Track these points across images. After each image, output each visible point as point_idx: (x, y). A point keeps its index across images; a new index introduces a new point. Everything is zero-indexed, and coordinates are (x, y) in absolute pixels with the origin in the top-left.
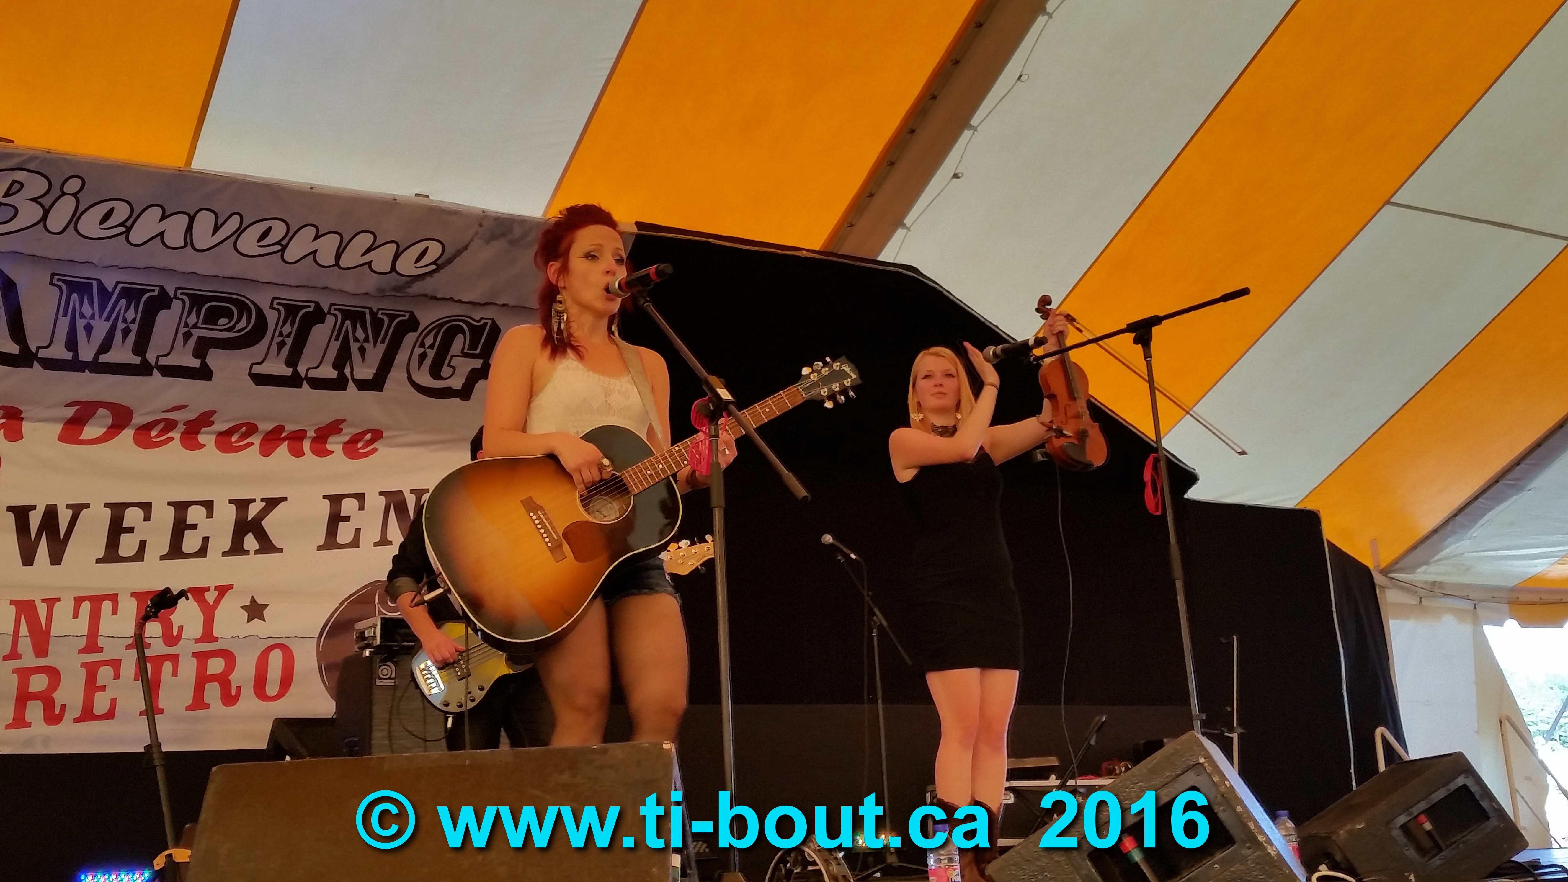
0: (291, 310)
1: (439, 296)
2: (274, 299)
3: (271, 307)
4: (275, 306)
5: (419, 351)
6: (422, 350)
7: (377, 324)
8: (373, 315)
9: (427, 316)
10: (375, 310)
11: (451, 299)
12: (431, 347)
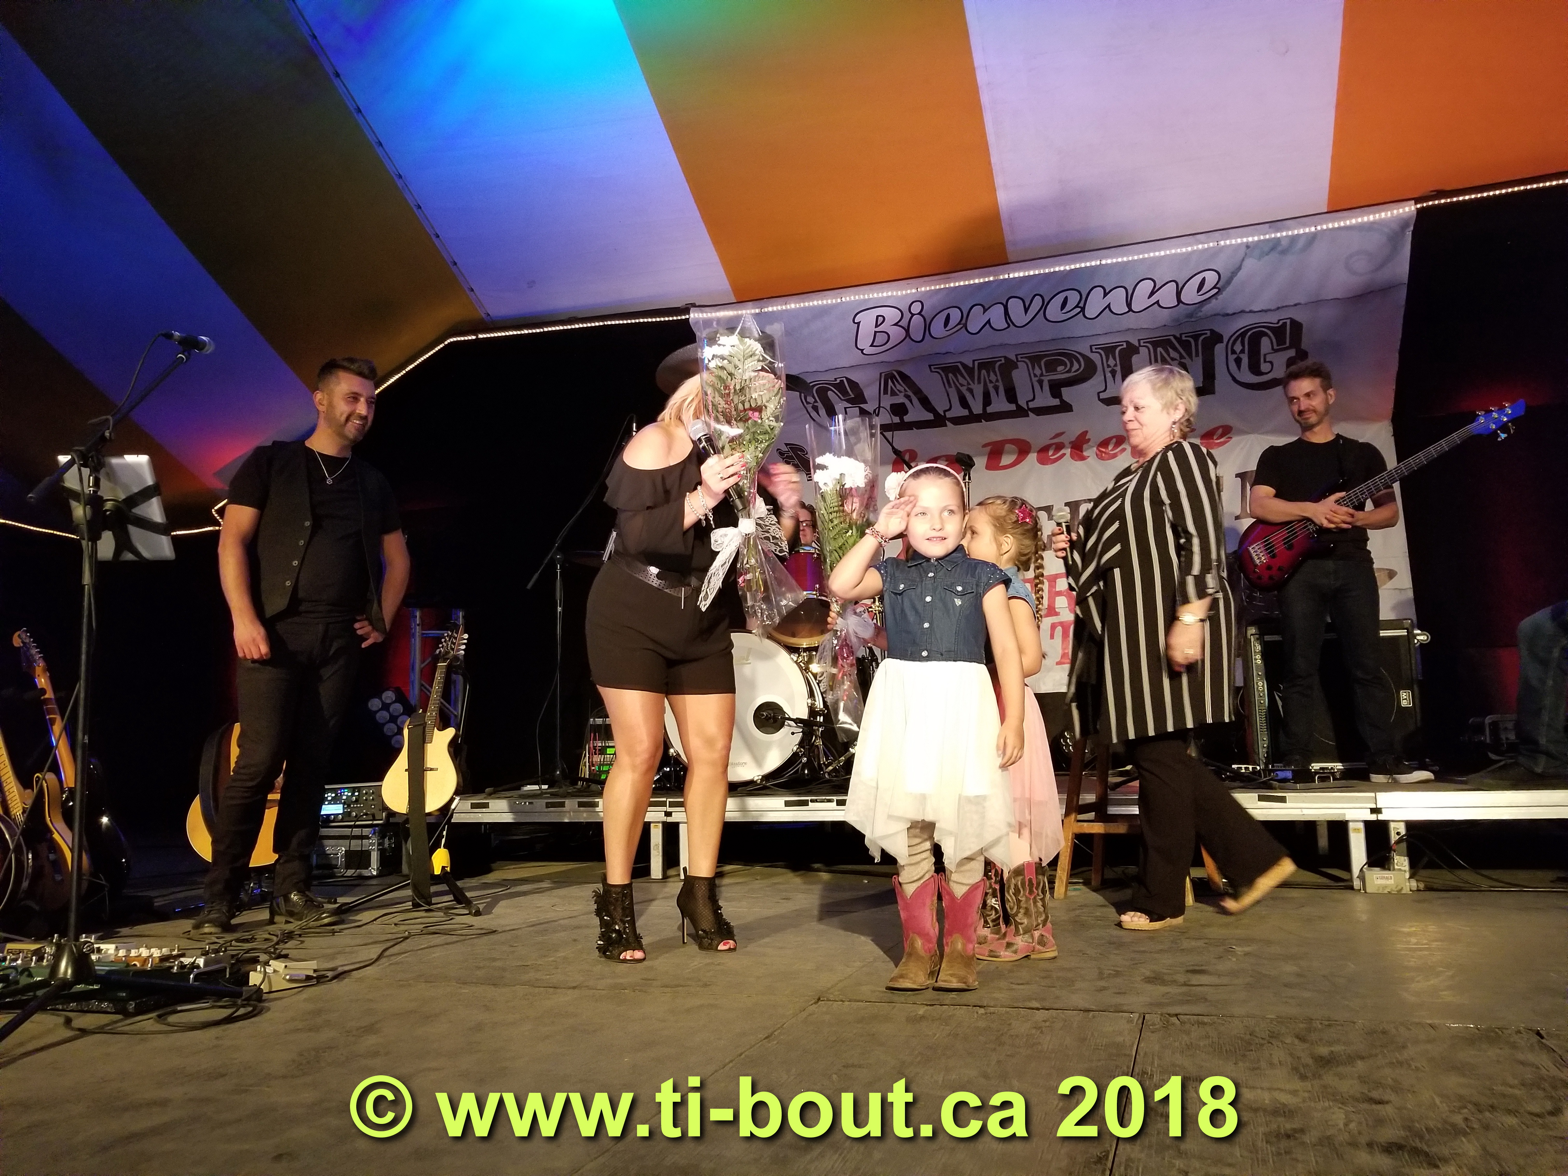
0: (1109, 350)
1: (1230, 311)
2: (1091, 346)
3: (1092, 352)
4: (1094, 350)
5: (1232, 357)
6: (1235, 356)
7: (1186, 345)
8: (1179, 340)
9: (1228, 330)
10: (1178, 336)
11: (1243, 312)
12: (1242, 351)
